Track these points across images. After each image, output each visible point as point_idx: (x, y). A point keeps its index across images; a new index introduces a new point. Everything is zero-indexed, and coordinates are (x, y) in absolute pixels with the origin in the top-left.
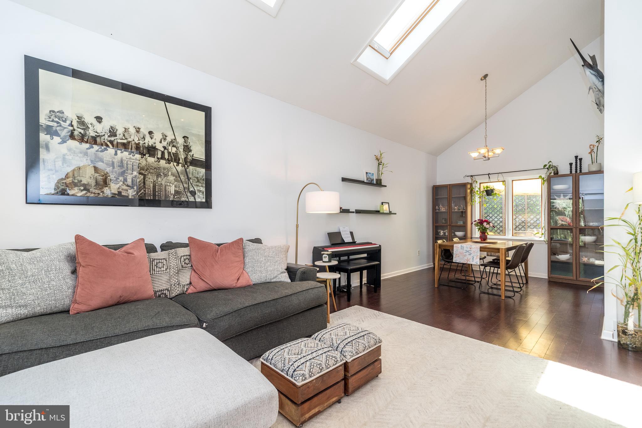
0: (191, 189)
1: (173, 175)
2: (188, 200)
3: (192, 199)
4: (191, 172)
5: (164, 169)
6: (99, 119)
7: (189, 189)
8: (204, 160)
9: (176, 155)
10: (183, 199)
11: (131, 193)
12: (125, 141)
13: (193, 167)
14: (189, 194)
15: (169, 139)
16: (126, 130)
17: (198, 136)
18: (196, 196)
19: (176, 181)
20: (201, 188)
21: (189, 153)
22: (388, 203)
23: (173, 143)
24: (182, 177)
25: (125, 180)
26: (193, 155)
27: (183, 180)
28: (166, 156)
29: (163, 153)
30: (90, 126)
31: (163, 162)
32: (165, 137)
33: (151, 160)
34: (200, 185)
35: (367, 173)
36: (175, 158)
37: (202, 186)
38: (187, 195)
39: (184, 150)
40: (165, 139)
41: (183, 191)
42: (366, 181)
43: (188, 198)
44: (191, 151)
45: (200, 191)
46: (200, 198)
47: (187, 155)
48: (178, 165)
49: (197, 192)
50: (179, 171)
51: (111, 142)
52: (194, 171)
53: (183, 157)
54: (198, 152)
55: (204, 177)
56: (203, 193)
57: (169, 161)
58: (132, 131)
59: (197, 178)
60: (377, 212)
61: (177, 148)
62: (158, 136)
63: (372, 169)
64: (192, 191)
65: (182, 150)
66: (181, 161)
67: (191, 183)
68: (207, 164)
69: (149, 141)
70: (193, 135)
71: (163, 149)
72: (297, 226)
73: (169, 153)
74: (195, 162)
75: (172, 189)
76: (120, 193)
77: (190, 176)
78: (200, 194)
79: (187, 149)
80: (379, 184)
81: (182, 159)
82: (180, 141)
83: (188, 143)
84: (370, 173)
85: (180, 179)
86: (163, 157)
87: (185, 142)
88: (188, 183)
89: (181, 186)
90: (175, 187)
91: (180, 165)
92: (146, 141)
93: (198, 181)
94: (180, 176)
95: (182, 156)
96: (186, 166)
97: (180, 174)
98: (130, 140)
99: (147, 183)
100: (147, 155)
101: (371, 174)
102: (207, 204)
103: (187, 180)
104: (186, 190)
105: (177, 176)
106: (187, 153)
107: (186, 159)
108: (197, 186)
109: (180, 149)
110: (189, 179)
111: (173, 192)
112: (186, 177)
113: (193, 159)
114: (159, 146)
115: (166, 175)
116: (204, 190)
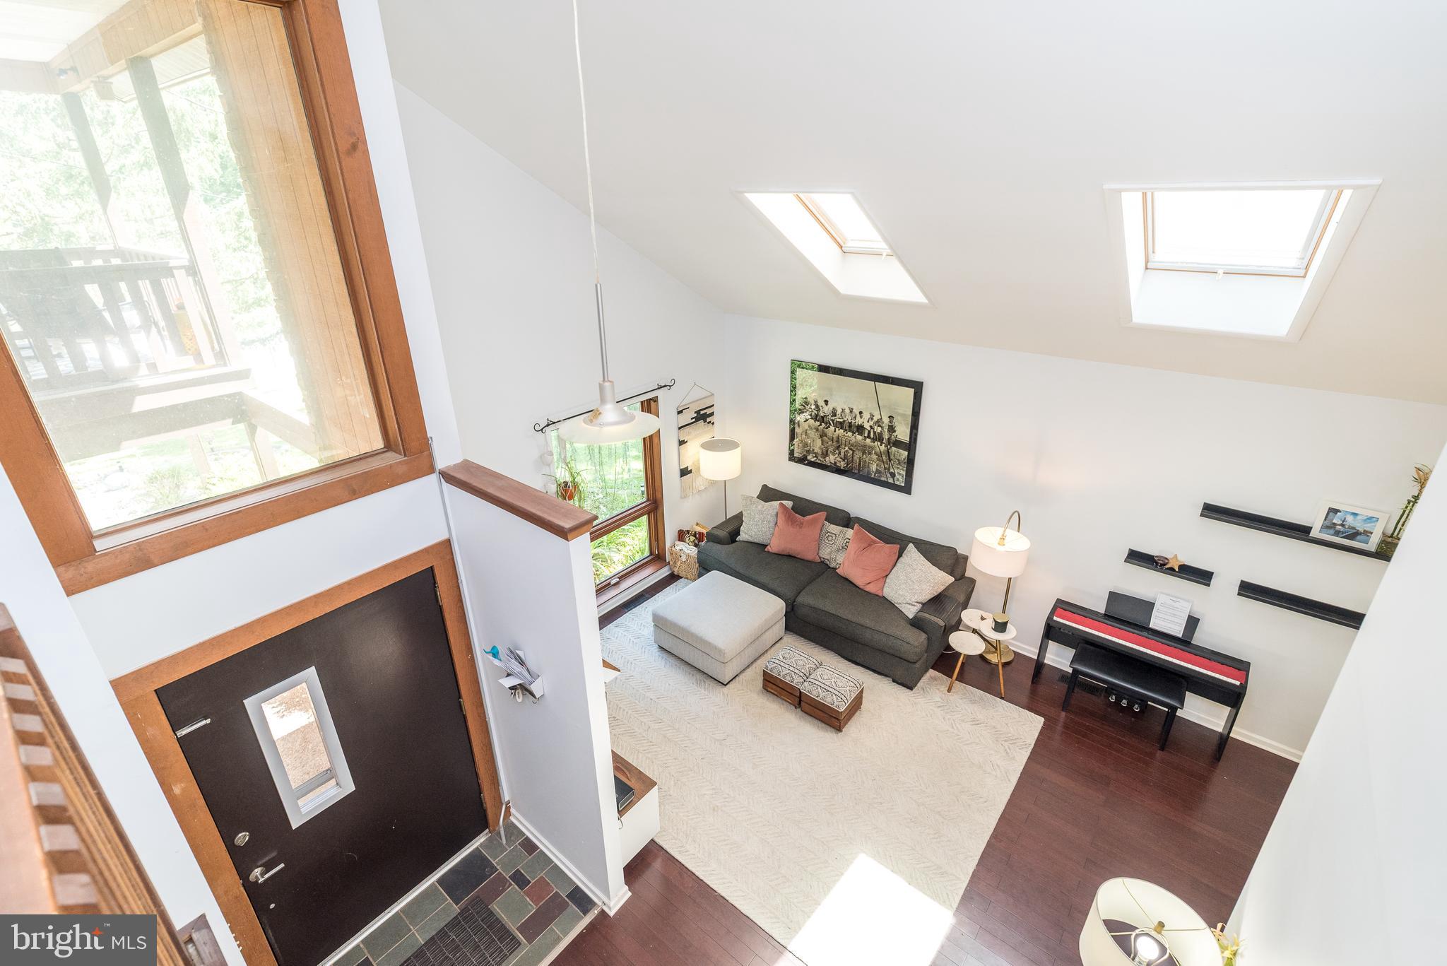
0: (892, 471)
1: (876, 453)
3: (891, 480)
5: (870, 447)
6: (826, 402)
8: (909, 442)
9: (881, 435)
10: (883, 479)
12: (841, 420)
14: (889, 475)
15: (875, 419)
16: (843, 410)
17: (904, 415)
18: (895, 478)
19: (878, 460)
21: (893, 434)
23: (879, 423)
25: (840, 453)
26: (897, 436)
28: (872, 436)
29: (869, 432)
30: (821, 408)
31: (868, 441)
32: (872, 417)
33: (859, 438)
34: (901, 468)
36: (879, 438)
37: (903, 470)
39: (888, 430)
40: (872, 419)
42: (1315, 533)
44: (895, 431)
45: (899, 474)
46: (901, 481)
47: (891, 435)
48: (881, 445)
50: (882, 451)
51: (833, 421)
53: (887, 437)
54: (903, 433)
55: (906, 461)
56: (903, 476)
57: (874, 440)
58: (847, 411)
59: (898, 460)
61: (882, 428)
62: (866, 416)
65: (886, 430)
66: (885, 441)
68: (911, 446)
69: (859, 421)
70: (899, 414)
71: (869, 429)
73: (875, 432)
74: (898, 444)
75: (874, 468)
76: (835, 463)
77: (892, 457)
78: (900, 477)
79: (892, 429)
81: (886, 439)
82: (886, 421)
83: (894, 424)
86: (869, 436)
87: (890, 422)
89: (882, 466)
90: (877, 466)
91: (884, 445)
92: (857, 421)
93: (899, 464)
95: (886, 436)
96: (889, 446)
98: (845, 419)
99: (855, 458)
100: (857, 433)
102: (907, 489)
105: (880, 455)
106: (891, 433)
107: (889, 439)
108: (898, 468)
110: (890, 460)
111: (874, 470)
113: (896, 440)
114: (867, 426)
115: (870, 453)
116: (904, 474)
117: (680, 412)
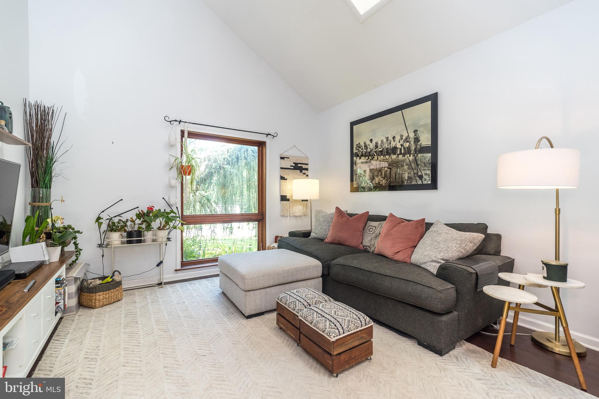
0: (420, 174)
1: (407, 165)
2: (417, 183)
3: (420, 182)
4: (419, 159)
5: (401, 161)
6: (371, 140)
7: (418, 173)
8: (430, 145)
9: (409, 148)
10: (413, 183)
11: (384, 182)
12: (381, 149)
13: (421, 154)
14: (418, 178)
15: (404, 138)
16: (382, 141)
17: (425, 125)
18: (423, 179)
19: (408, 169)
20: (427, 171)
21: (418, 143)
23: (407, 140)
24: (413, 165)
25: (382, 174)
26: (421, 144)
27: (414, 167)
28: (403, 152)
29: (401, 149)
30: (368, 146)
31: (401, 156)
32: (402, 136)
33: (394, 157)
34: (426, 168)
36: (408, 151)
37: (428, 170)
38: (416, 179)
39: (414, 142)
40: (402, 139)
41: (414, 176)
43: (417, 181)
44: (419, 141)
45: (426, 174)
46: (427, 180)
47: (416, 145)
48: (410, 156)
49: (424, 176)
50: (411, 160)
51: (376, 152)
52: (422, 158)
53: (413, 148)
54: (426, 140)
55: (430, 161)
56: (429, 176)
57: (404, 155)
58: (385, 140)
59: (424, 163)
61: (409, 142)
62: (398, 138)
64: (420, 175)
65: (413, 143)
66: (412, 152)
67: (419, 169)
68: (433, 149)
69: (393, 144)
70: (422, 126)
71: (400, 147)
73: (404, 148)
75: (406, 176)
76: (379, 182)
77: (419, 162)
78: (427, 177)
79: (417, 140)
81: (413, 150)
82: (412, 135)
83: (418, 135)
85: (412, 166)
86: (401, 154)
87: (415, 135)
88: (417, 169)
89: (412, 172)
90: (408, 174)
91: (412, 155)
92: (391, 145)
93: (425, 166)
94: (412, 164)
96: (416, 155)
97: (411, 162)
98: (384, 147)
99: (392, 174)
100: (392, 154)
102: (434, 185)
103: (416, 166)
104: (415, 175)
105: (409, 165)
106: (416, 144)
107: (415, 149)
108: (424, 170)
109: (412, 143)
110: (418, 165)
111: (406, 178)
112: (416, 164)
113: (421, 147)
114: (399, 146)
115: (402, 166)
116: (430, 173)
117: (282, 158)
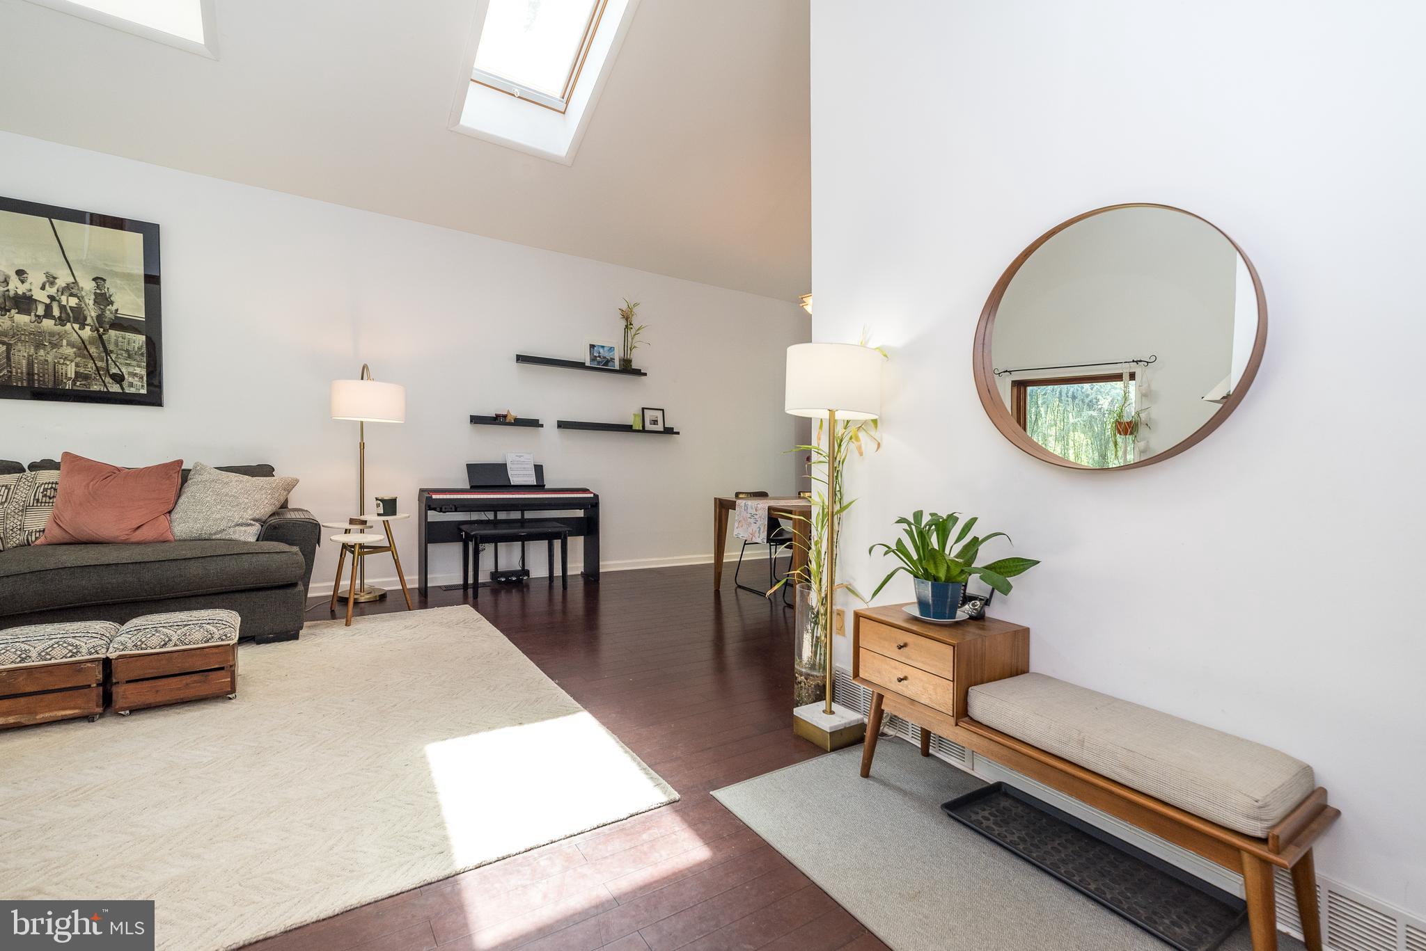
0: (114, 370)
1: (71, 345)
2: (107, 389)
3: (115, 388)
4: (113, 341)
5: (52, 334)
7: (108, 371)
8: (144, 320)
9: (78, 310)
10: (95, 388)
13: (117, 332)
14: (108, 380)
15: (60, 283)
17: (128, 277)
18: (125, 384)
19: (77, 355)
20: (136, 368)
21: (108, 307)
22: (663, 410)
23: (70, 289)
24: (93, 350)
26: (117, 310)
27: (95, 355)
28: (56, 313)
29: (48, 307)
32: (51, 277)
33: (22, 319)
34: (134, 363)
35: (592, 346)
36: (75, 316)
37: (139, 366)
38: (104, 382)
39: (95, 302)
40: (51, 283)
41: (95, 374)
42: (588, 364)
43: (105, 385)
44: (112, 303)
45: (133, 374)
46: (139, 387)
47: (103, 311)
48: (81, 329)
49: (126, 377)
50: (85, 338)
52: (120, 339)
53: (94, 314)
54: (130, 304)
55: (144, 350)
56: (142, 378)
57: (61, 322)
59: (127, 351)
60: (627, 428)
61: (79, 298)
62: (36, 278)
63: (611, 339)
64: (114, 374)
65: (91, 302)
66: (89, 321)
67: (112, 360)
68: (151, 326)
69: (16, 287)
70: (116, 274)
71: (46, 301)
72: (362, 446)
73: (62, 307)
74: (121, 324)
75: (70, 370)
77: (111, 347)
78: (136, 381)
79: (103, 299)
80: (627, 369)
81: (92, 317)
82: (87, 285)
83: (106, 290)
84: (603, 347)
85: (88, 352)
86: (47, 315)
87: (98, 287)
88: (107, 360)
89: (91, 365)
90: (77, 366)
91: (88, 328)
92: (11, 287)
93: (130, 357)
94: (88, 347)
95: (92, 312)
96: (101, 330)
97: (87, 343)
99: (15, 358)
100: (14, 311)
101: (605, 349)
102: (153, 397)
103: (104, 354)
104: (101, 372)
105: (81, 347)
106: (102, 307)
107: (100, 318)
108: (129, 365)
109: (87, 301)
110: (108, 352)
111: (71, 375)
112: (101, 349)
113: (116, 317)
114: (41, 296)
115: (55, 346)
116: (144, 372)
